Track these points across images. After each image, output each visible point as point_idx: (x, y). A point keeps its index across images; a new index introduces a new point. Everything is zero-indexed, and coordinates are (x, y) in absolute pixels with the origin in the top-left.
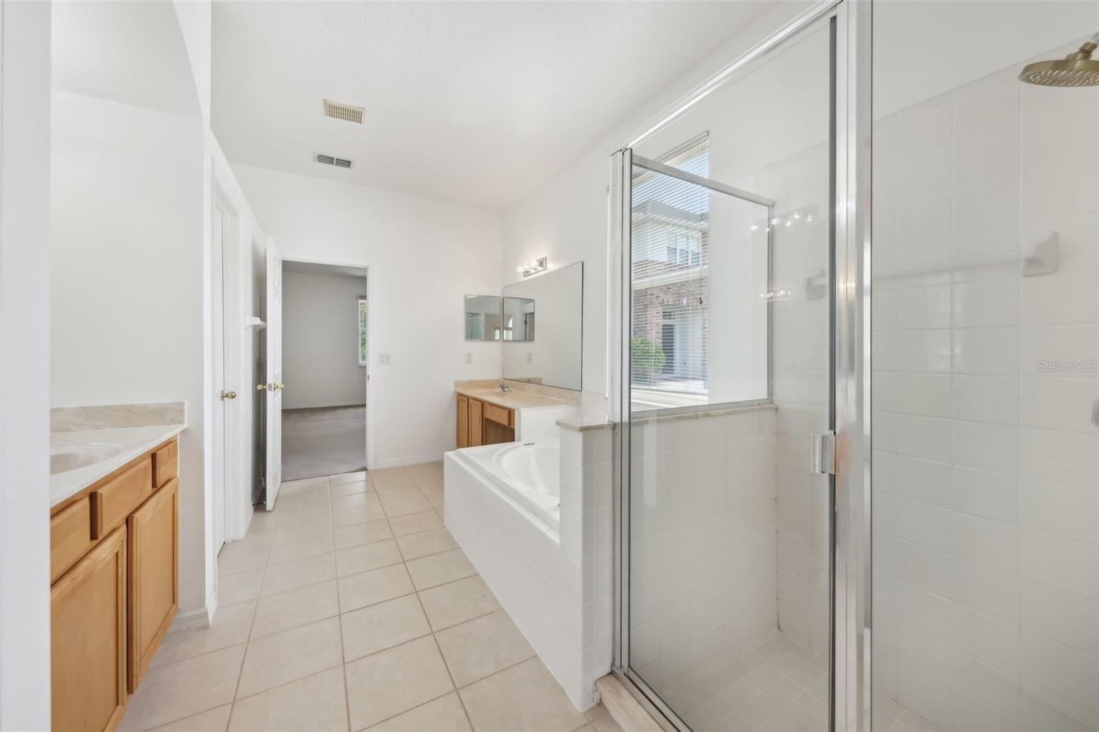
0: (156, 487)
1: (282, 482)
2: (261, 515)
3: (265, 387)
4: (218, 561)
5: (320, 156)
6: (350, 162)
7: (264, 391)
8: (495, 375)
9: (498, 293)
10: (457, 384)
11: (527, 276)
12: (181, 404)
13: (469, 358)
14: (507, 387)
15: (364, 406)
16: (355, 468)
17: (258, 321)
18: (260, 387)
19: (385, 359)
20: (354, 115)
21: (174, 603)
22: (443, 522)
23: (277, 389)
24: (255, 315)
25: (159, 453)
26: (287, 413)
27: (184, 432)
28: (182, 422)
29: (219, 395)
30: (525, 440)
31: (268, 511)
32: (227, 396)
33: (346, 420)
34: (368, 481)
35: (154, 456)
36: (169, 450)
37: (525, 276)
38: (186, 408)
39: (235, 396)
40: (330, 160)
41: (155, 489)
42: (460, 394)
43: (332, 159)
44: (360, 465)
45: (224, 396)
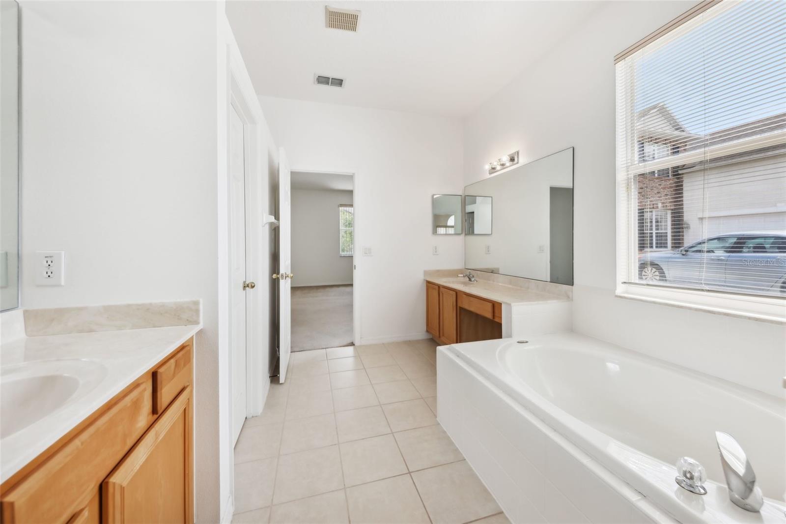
0: (157, 414)
1: (291, 353)
2: (276, 387)
3: (278, 276)
4: (234, 452)
5: (319, 77)
6: (342, 81)
7: (278, 279)
8: (458, 265)
9: (461, 191)
10: (426, 273)
11: (493, 173)
12: (196, 303)
13: (436, 250)
14: (473, 277)
15: (352, 285)
16: (345, 343)
17: (272, 219)
18: (274, 276)
19: (368, 252)
20: (350, 21)
22: (435, 416)
23: (287, 278)
24: (271, 214)
25: (161, 370)
26: (294, 289)
27: (200, 333)
28: (197, 323)
29: (242, 286)
30: (516, 338)
31: (281, 384)
32: (248, 286)
33: (333, 298)
34: (357, 356)
35: (154, 375)
37: (490, 173)
38: (201, 307)
39: (254, 286)
40: (326, 81)
41: (156, 416)
42: (428, 282)
43: (328, 79)
44: (348, 340)
45: (245, 286)
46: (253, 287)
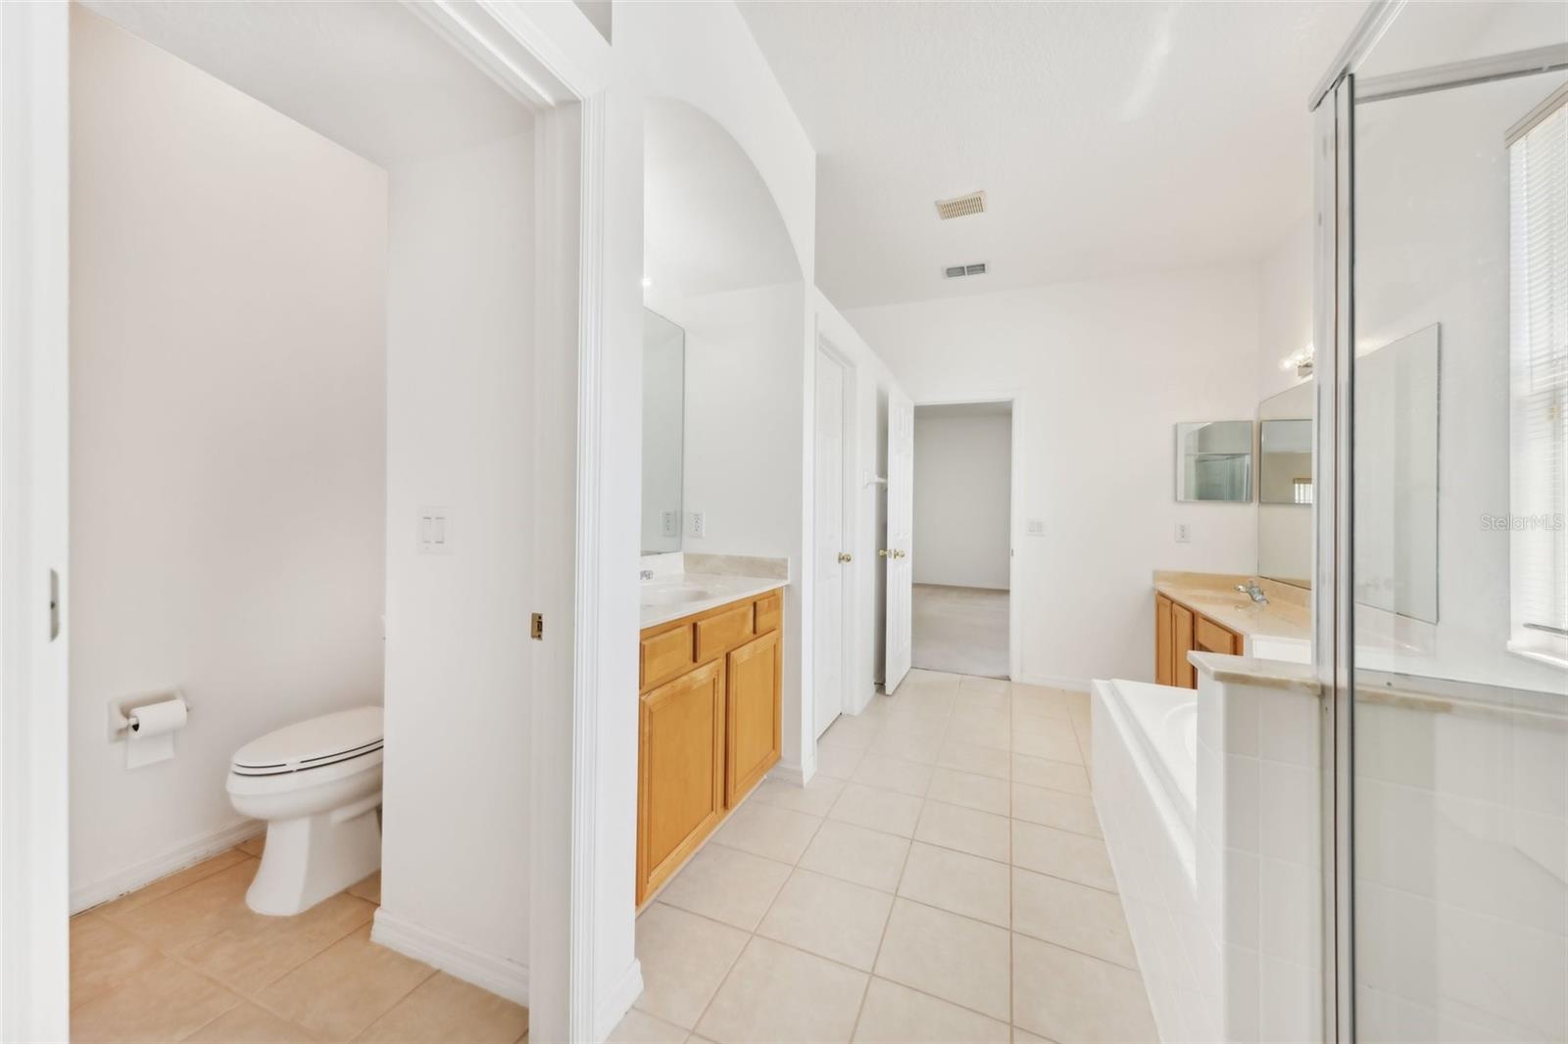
0: (756, 633)
1: (912, 667)
2: (882, 696)
3: (885, 552)
5: (948, 270)
6: (983, 265)
8: (1245, 567)
9: (1249, 414)
10: (1157, 576)
11: (1307, 374)
12: (786, 561)
13: (1183, 533)
14: (1260, 592)
15: (1006, 592)
18: (881, 552)
19: (1036, 528)
20: (972, 205)
21: (774, 747)
22: (1091, 789)
25: (760, 602)
26: (921, 588)
28: (786, 578)
29: (837, 558)
31: (888, 695)
32: (844, 559)
35: (756, 605)
36: (769, 602)
37: (1303, 375)
38: (788, 566)
40: (960, 271)
41: (756, 636)
42: (1160, 594)
43: (963, 268)
44: (1002, 672)
45: (841, 559)
46: (849, 560)
